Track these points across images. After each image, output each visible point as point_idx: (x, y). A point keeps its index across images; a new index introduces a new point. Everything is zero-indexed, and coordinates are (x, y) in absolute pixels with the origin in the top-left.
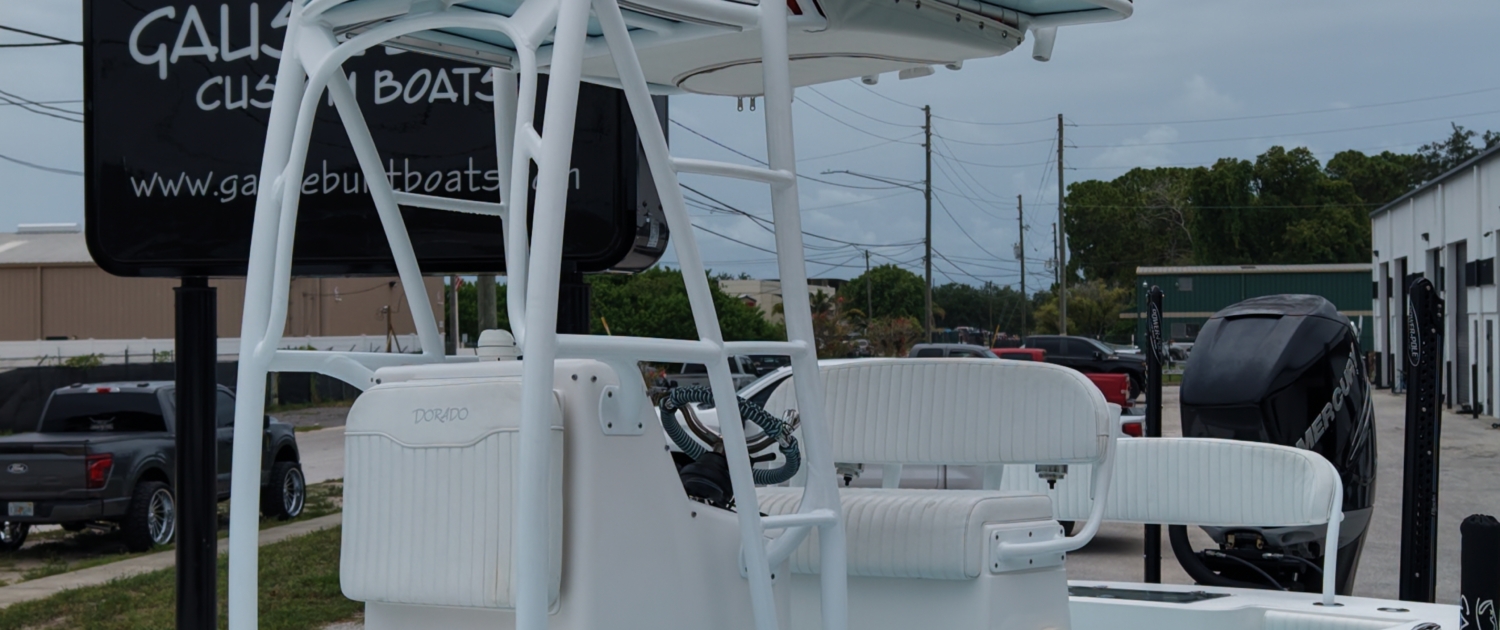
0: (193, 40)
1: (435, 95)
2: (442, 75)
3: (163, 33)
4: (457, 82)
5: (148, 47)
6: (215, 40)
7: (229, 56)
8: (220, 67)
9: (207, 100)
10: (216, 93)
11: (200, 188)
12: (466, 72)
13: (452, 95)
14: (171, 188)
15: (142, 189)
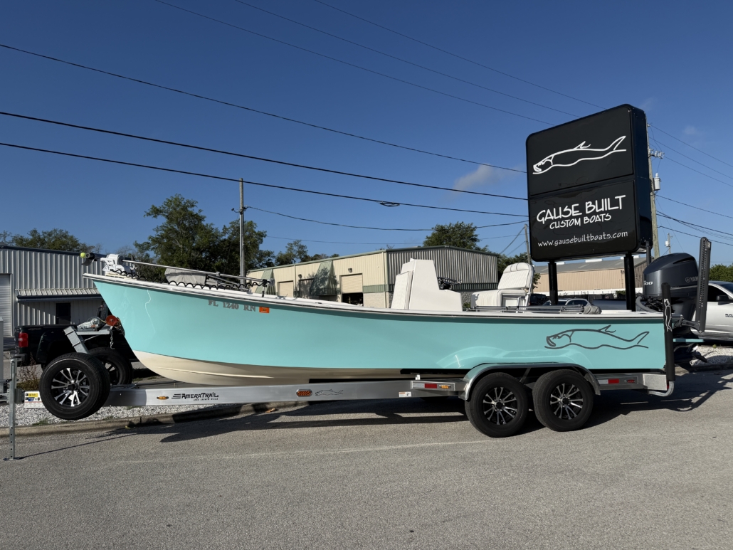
0: (549, 216)
1: (596, 220)
2: (598, 216)
3: (543, 215)
4: (601, 217)
5: (540, 218)
6: (553, 215)
7: (556, 218)
8: (554, 220)
9: (552, 227)
10: (554, 225)
11: (551, 244)
12: (602, 215)
13: (600, 220)
14: (545, 244)
15: (540, 245)
